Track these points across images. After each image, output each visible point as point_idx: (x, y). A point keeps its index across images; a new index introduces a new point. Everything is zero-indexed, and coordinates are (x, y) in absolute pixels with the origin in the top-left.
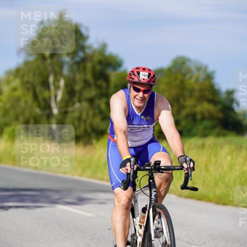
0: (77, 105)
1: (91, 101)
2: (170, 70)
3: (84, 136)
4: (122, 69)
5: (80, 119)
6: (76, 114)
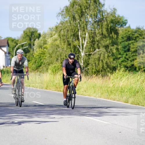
0: (97, 50)
1: (106, 47)
4: (127, 25)
5: (99, 59)
6: (97, 56)
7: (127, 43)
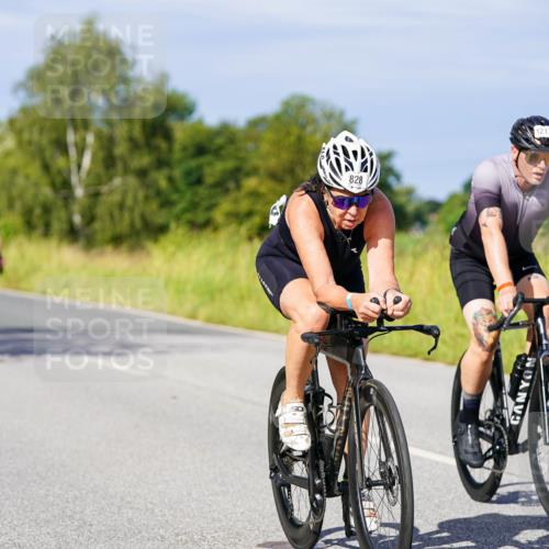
0: (117, 181)
1: (142, 174)
2: (277, 118)
3: (131, 236)
4: (195, 117)
5: (121, 206)
6: (116, 198)
7: (193, 163)
